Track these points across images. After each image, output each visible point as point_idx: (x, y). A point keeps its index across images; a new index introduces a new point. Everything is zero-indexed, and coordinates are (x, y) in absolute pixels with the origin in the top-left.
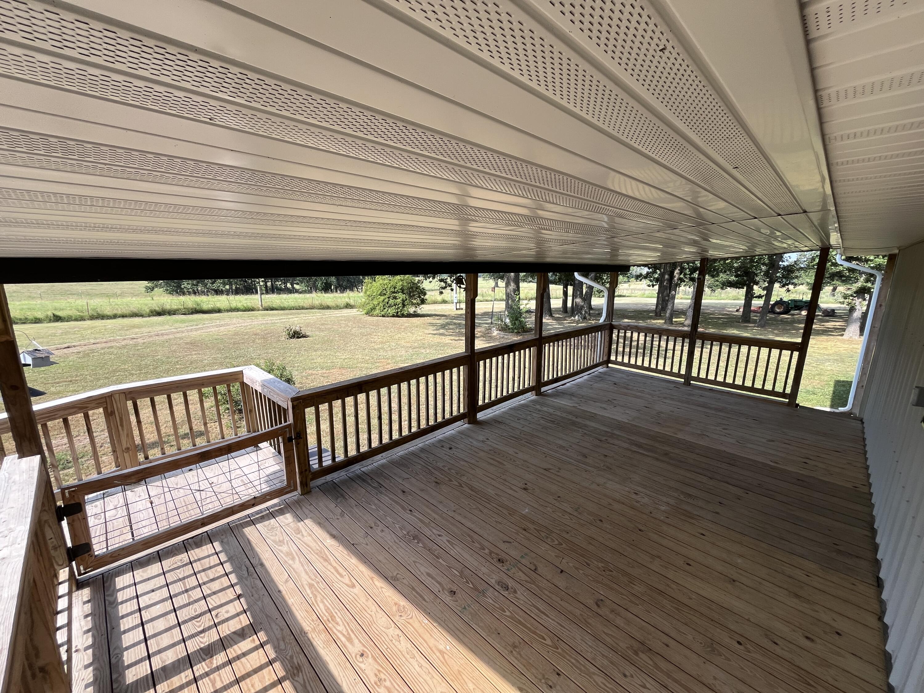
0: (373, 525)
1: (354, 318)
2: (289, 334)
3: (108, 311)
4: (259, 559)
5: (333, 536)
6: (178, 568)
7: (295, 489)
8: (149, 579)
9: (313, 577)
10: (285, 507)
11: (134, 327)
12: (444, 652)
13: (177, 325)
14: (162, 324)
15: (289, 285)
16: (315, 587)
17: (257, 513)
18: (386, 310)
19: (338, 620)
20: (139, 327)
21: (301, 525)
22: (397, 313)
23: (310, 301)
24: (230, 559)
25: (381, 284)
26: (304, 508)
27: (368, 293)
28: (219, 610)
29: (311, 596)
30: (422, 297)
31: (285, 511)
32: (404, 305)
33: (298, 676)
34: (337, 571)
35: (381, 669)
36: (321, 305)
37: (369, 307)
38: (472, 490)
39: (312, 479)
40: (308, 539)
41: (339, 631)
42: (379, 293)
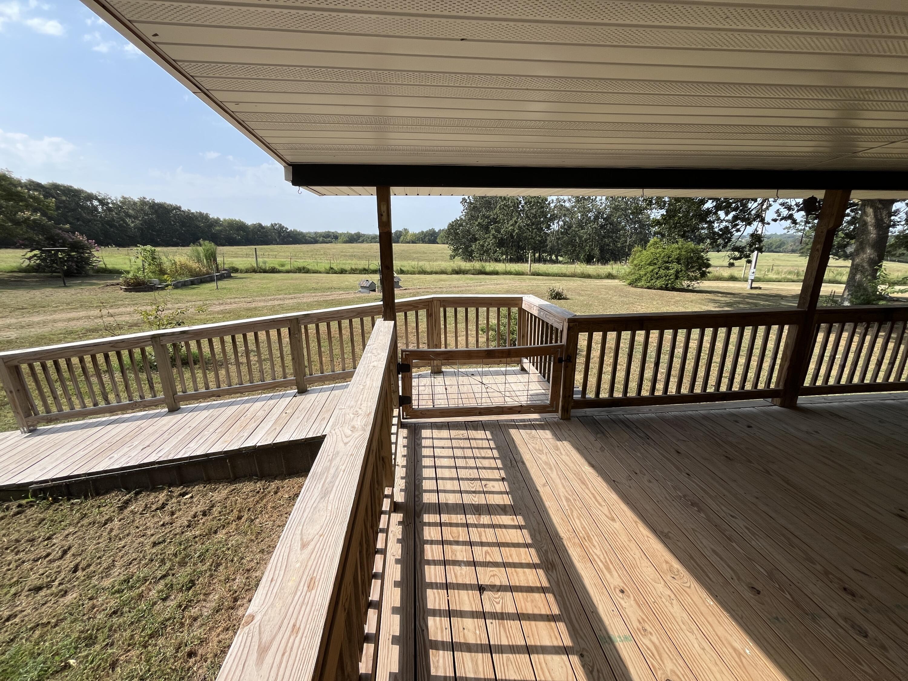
0: (638, 472)
1: (616, 287)
2: (551, 295)
3: (428, 269)
4: (521, 457)
5: (593, 466)
6: (461, 439)
7: (556, 411)
8: (441, 439)
9: (570, 493)
10: (545, 424)
11: (441, 280)
12: (741, 654)
13: (468, 281)
14: (458, 280)
15: (554, 257)
16: (571, 503)
17: (522, 421)
18: (653, 281)
19: (596, 543)
20: (444, 280)
21: (559, 443)
22: (667, 284)
23: (573, 271)
24: (497, 448)
25: (652, 253)
26: (562, 430)
27: (635, 262)
28: (488, 482)
29: (567, 508)
30: (704, 269)
31: (545, 427)
32: (677, 277)
33: (552, 572)
34: (595, 497)
35: (646, 620)
36: (583, 274)
37: (633, 277)
38: (788, 484)
39: (573, 408)
40: (564, 457)
41: (596, 555)
42: (648, 262)
